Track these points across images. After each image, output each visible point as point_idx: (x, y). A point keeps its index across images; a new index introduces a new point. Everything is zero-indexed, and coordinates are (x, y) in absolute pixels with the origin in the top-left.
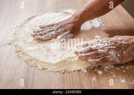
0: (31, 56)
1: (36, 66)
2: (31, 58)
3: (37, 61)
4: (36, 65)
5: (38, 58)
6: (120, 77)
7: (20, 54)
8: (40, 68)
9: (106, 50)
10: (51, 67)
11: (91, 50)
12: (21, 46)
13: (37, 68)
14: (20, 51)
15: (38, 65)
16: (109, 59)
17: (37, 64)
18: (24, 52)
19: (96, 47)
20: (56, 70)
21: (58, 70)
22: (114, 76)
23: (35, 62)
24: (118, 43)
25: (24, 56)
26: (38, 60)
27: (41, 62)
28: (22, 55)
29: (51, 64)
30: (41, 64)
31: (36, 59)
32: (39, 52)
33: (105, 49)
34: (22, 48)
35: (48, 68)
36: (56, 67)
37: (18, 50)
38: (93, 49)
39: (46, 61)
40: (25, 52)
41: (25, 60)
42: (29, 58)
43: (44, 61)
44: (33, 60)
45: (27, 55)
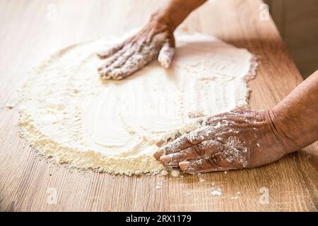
0: (44, 135)
1: (51, 157)
2: (44, 138)
3: (53, 145)
4: (51, 155)
5: (56, 140)
6: (213, 184)
7: (25, 129)
8: (58, 160)
9: (219, 139)
10: (78, 159)
11: (188, 143)
12: (29, 114)
13: (52, 159)
14: (27, 124)
15: (55, 154)
16: (224, 159)
17: (53, 153)
18: (32, 127)
19: (196, 135)
20: (87, 166)
21: (92, 165)
22: (202, 180)
23: (48, 148)
24: (244, 122)
25: (31, 134)
26: (56, 144)
27: (61, 148)
28: (28, 133)
29: (79, 153)
30: (61, 151)
31: (52, 142)
32: (63, 126)
33: (217, 136)
34: (30, 118)
35: (72, 161)
36: (89, 159)
37: (23, 122)
38: (191, 141)
39: (70, 147)
40: (35, 125)
41: (33, 143)
42: (40, 138)
43: (67, 145)
44: (47, 143)
45: (37, 132)
